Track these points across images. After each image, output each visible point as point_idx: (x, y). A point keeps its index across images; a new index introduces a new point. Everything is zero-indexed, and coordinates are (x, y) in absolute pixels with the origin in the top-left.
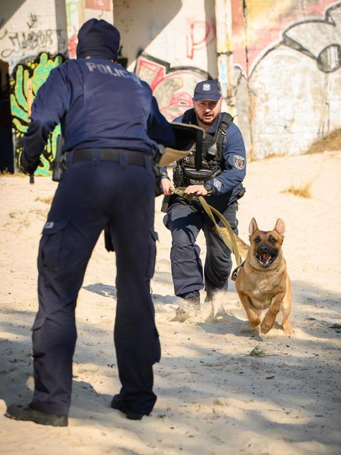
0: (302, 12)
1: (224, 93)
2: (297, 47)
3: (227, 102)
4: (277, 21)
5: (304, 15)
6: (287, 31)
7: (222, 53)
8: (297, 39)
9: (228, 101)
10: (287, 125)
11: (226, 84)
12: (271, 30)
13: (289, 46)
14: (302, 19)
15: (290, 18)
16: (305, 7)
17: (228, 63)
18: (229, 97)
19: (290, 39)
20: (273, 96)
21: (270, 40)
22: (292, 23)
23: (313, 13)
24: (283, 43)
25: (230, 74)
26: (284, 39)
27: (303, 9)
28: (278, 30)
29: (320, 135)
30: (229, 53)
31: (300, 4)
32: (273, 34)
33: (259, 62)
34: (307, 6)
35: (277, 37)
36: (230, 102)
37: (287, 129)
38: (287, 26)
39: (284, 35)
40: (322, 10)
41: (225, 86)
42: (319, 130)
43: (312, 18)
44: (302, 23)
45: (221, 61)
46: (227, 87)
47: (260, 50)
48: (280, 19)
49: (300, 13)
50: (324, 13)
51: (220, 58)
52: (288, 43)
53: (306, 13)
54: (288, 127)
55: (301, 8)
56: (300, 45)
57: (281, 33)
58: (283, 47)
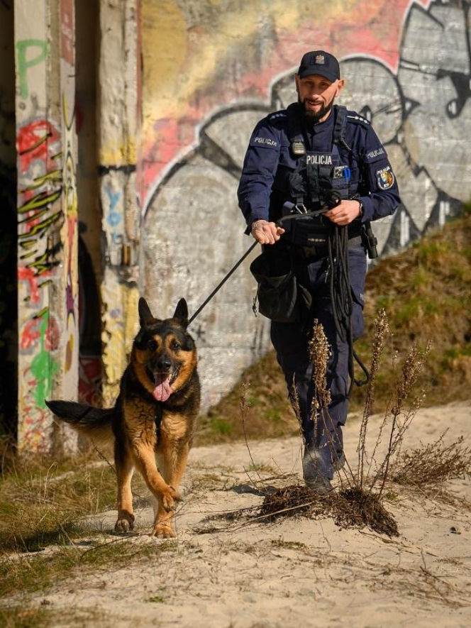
0: (232, 86)
1: (114, 256)
2: (224, 161)
3: (119, 275)
4: (191, 104)
5: (237, 93)
6: (207, 126)
7: (113, 168)
8: (223, 143)
9: (122, 273)
10: (203, 329)
11: (120, 236)
12: (182, 121)
13: (211, 159)
14: (232, 101)
15: (213, 99)
16: (238, 77)
17: (125, 189)
18: (124, 265)
19: (213, 143)
20: (179, 266)
21: (180, 144)
22: (217, 109)
23: (251, 91)
24: (200, 151)
25: (129, 213)
26: (202, 143)
27: (235, 81)
28: (193, 123)
29: (256, 351)
30: (128, 169)
31: (230, 70)
32: (185, 130)
33: (158, 191)
34: (242, 75)
35: (192, 138)
36: (128, 276)
37: (203, 336)
38: (208, 116)
39: (203, 134)
40: (267, 86)
41: (118, 241)
42: (255, 340)
43: (249, 100)
44: (232, 110)
45: (110, 184)
46: (122, 243)
47: (164, 163)
48: (197, 99)
49: (230, 89)
50: (269, 91)
51: (106, 179)
52: (209, 151)
53: (241, 89)
54: (203, 333)
55: (231, 78)
56: (228, 157)
57: (197, 129)
58: (199, 159)
